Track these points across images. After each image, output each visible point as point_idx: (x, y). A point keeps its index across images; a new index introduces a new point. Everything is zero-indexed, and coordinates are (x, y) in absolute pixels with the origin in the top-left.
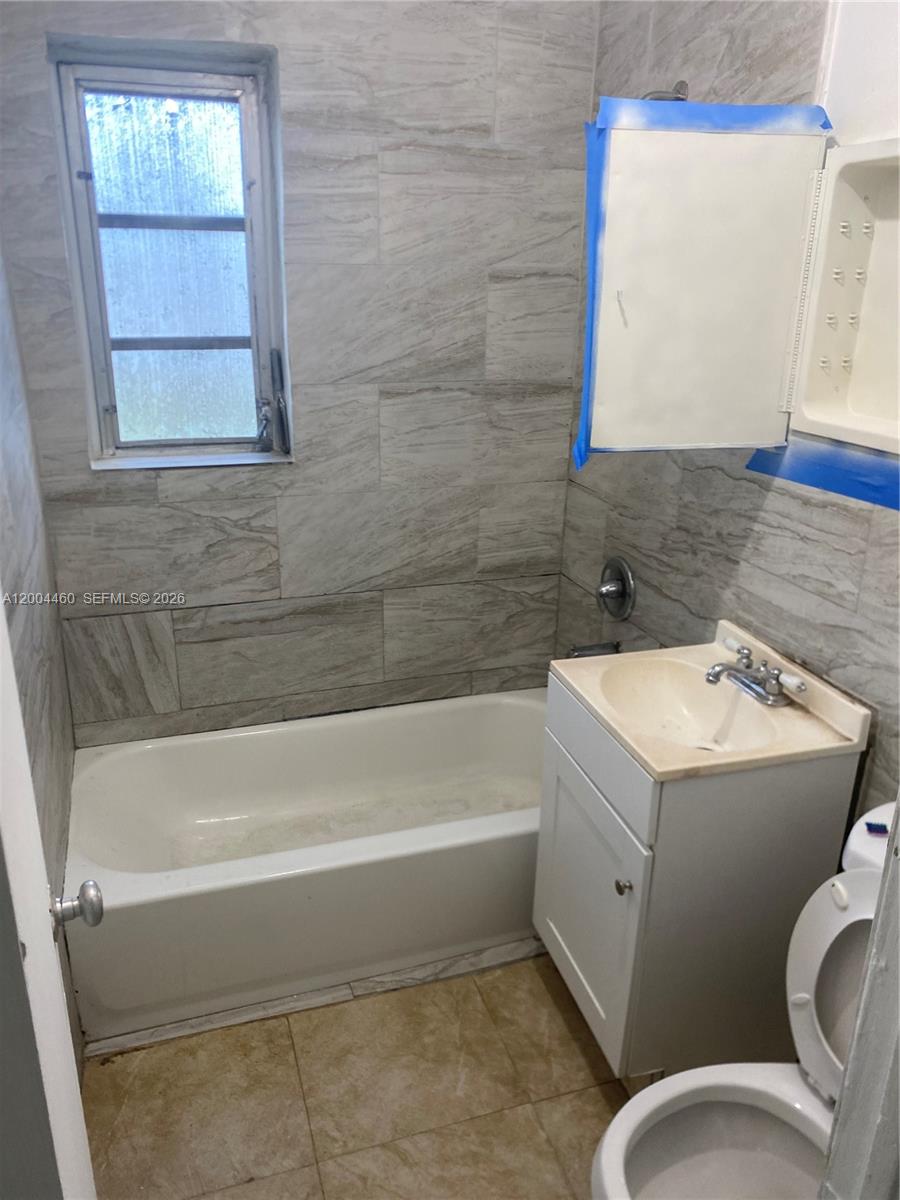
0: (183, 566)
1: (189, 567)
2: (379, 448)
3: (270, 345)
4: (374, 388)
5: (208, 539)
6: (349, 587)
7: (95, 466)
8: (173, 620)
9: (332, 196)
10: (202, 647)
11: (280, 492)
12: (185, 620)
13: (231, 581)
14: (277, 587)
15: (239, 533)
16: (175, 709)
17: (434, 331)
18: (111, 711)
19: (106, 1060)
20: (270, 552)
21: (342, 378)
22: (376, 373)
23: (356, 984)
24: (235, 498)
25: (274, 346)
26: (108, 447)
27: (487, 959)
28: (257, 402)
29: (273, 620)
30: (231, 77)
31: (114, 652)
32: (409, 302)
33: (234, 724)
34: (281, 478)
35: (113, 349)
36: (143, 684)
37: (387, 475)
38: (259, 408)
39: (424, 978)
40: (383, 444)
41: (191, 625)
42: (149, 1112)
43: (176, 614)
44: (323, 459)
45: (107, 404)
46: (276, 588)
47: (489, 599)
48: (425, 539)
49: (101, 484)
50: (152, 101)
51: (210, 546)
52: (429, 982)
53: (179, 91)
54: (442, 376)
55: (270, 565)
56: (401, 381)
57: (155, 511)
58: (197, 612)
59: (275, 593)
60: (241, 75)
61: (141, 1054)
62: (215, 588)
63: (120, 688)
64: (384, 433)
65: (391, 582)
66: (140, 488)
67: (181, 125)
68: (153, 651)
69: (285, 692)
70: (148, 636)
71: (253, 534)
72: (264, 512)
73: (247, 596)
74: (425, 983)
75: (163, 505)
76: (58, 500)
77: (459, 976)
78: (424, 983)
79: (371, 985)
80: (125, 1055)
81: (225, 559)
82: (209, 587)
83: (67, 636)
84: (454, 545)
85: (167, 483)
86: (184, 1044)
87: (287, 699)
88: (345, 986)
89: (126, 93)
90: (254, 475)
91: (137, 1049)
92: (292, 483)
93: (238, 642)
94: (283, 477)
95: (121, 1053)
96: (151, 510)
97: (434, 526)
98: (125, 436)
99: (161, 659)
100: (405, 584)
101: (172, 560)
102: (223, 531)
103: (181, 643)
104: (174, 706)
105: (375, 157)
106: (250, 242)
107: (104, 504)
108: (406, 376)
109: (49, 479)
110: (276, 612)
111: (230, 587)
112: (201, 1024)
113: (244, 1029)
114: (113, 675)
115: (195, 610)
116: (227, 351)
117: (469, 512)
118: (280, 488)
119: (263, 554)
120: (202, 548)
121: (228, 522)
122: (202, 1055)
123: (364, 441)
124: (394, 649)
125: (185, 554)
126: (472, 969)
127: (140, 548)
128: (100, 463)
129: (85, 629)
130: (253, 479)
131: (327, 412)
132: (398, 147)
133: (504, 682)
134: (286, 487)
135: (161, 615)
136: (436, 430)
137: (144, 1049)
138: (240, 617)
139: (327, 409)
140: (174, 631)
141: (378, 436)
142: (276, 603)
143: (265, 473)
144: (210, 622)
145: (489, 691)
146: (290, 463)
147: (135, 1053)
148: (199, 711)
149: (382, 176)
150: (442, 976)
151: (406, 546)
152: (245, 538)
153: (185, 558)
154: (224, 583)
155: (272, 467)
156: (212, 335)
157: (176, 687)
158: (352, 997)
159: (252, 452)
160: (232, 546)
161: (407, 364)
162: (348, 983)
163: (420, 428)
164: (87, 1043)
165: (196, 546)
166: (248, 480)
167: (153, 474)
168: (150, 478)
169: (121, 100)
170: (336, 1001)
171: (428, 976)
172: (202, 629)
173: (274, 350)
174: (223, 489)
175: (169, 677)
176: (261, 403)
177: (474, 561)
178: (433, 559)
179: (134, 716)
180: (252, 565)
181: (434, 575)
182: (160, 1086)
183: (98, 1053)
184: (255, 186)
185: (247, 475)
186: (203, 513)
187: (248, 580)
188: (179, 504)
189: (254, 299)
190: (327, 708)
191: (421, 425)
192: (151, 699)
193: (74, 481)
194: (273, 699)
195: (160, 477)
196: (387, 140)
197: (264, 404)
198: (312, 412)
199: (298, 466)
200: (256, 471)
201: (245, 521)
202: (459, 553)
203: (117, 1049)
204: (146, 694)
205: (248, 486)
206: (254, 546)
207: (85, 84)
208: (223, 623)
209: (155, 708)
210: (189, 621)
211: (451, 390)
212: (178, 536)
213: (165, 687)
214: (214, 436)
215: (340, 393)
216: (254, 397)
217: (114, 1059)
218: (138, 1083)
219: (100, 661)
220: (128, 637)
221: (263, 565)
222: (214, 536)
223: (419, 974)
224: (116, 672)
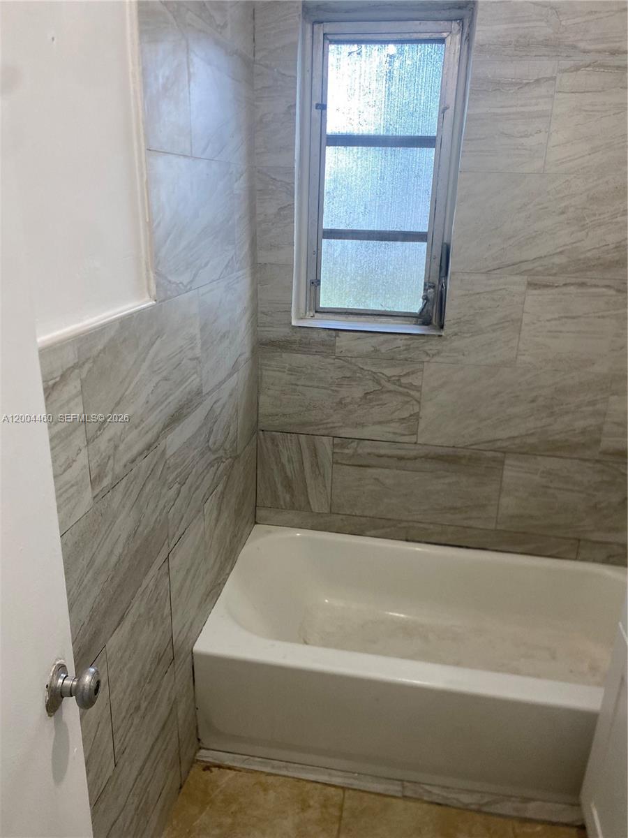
0: (346, 405)
1: (350, 407)
2: (520, 331)
3: (443, 240)
4: (525, 278)
5: (366, 387)
6: (475, 444)
7: (294, 323)
8: (333, 445)
9: (509, 114)
10: (351, 469)
11: (428, 359)
12: (342, 446)
13: (380, 423)
14: (415, 433)
15: (391, 387)
16: (326, 512)
17: (587, 233)
18: (282, 503)
19: (207, 768)
20: (413, 405)
21: (494, 270)
22: (525, 267)
23: (408, 784)
24: (392, 360)
25: (445, 241)
26: (310, 310)
27: (532, 810)
28: (425, 285)
29: (408, 459)
30: (442, 22)
31: (290, 460)
32: (567, 207)
33: (368, 533)
34: (431, 347)
35: (324, 238)
36: (307, 488)
37: (524, 355)
38: (425, 290)
39: (468, 805)
40: (523, 327)
41: (346, 451)
42: (220, 826)
43: (336, 441)
44: (469, 335)
45: (313, 278)
46: (413, 434)
47: (606, 478)
48: (552, 414)
49: (297, 337)
50: (377, 47)
51: (367, 393)
52: (471, 810)
53: (399, 37)
54: (589, 273)
55: (411, 416)
56: (550, 275)
57: (332, 361)
58: (352, 442)
59: (413, 439)
60: (450, 20)
61: (231, 774)
62: (366, 426)
63: (290, 487)
64: (526, 319)
65: (514, 446)
66: (323, 343)
67: (397, 64)
68: (316, 465)
69: (410, 518)
70: (315, 452)
71: (401, 389)
72: (413, 373)
73: (390, 437)
74: (467, 810)
75: (337, 358)
76: (266, 344)
77: (500, 816)
78: (465, 809)
79: (421, 791)
80: (221, 770)
81: (378, 405)
82: (363, 425)
83: (260, 442)
84: (580, 424)
85: (343, 342)
86: (263, 778)
87: (411, 524)
88: (400, 783)
89: (359, 42)
90: (409, 342)
91: (230, 768)
92: (439, 353)
93: (379, 470)
94: (432, 346)
95: (219, 767)
96: (329, 360)
97: (562, 405)
98: (323, 304)
99: (321, 471)
100: (526, 451)
101: (338, 400)
102: (379, 383)
103: (337, 463)
104: (326, 510)
105: (554, 79)
106: (438, 157)
107: (297, 352)
108: (554, 271)
109: (263, 329)
110: (413, 453)
111: (378, 428)
112: (280, 768)
113: (309, 786)
114: (287, 477)
115: (350, 440)
116: (408, 243)
117: (598, 397)
118: (428, 354)
119: (407, 406)
120: (361, 395)
121: (384, 377)
122: (272, 795)
123: (507, 324)
124: (509, 504)
125: (348, 397)
126: (515, 814)
127: (318, 387)
128: (301, 321)
129: (273, 440)
130: (406, 345)
131: (478, 296)
132: (577, 69)
133: (610, 556)
134: (433, 355)
135: (325, 439)
136: (575, 320)
137: (235, 770)
138: (382, 452)
139: (478, 294)
140: (333, 453)
141: (520, 320)
142: (413, 447)
143: (417, 343)
144: (360, 451)
145: (594, 561)
146: (440, 336)
147: (228, 771)
148: (344, 517)
149: (557, 96)
150: (485, 809)
151: (533, 417)
152: (395, 391)
153: (348, 400)
154: (374, 424)
155: (426, 337)
156: (398, 230)
157: (329, 495)
158: (399, 795)
159: (415, 324)
160: (384, 396)
161: (557, 260)
162: (402, 781)
163: (562, 317)
164: (200, 748)
165: (357, 393)
166: (403, 346)
167: (334, 333)
168: (331, 336)
169: (355, 48)
170: (387, 793)
171: (471, 804)
172: (353, 455)
173: (445, 243)
174: (383, 351)
175: (325, 486)
176: (428, 285)
177: (598, 442)
178: (557, 434)
179: (297, 510)
180: (396, 413)
181: (554, 448)
182: (234, 807)
183: (204, 759)
184: (448, 110)
185: (405, 342)
186: (365, 368)
187: (392, 425)
188: (349, 359)
189: (435, 202)
190: (443, 539)
191: (562, 315)
192: (311, 500)
193: (278, 333)
194: (400, 521)
195: (338, 336)
196: (567, 64)
197: (430, 287)
198: (465, 295)
199: (446, 339)
200: (412, 339)
201: (397, 378)
202: (583, 432)
203: (217, 762)
204: (307, 496)
205: (404, 350)
206: (400, 398)
207: (329, 37)
208: (369, 454)
209: (312, 507)
210: (344, 448)
211: (596, 286)
212: (345, 383)
213: (322, 494)
214: (388, 309)
215: (492, 282)
216: (423, 281)
217: (213, 769)
218: (221, 797)
219: (280, 465)
220: (300, 452)
221: (406, 415)
222: (372, 386)
223: (466, 799)
224: (289, 474)
